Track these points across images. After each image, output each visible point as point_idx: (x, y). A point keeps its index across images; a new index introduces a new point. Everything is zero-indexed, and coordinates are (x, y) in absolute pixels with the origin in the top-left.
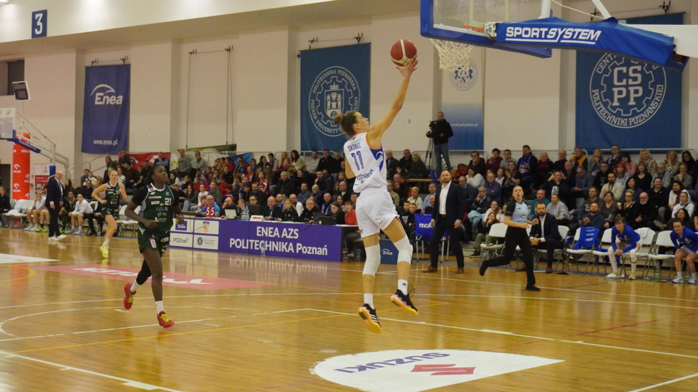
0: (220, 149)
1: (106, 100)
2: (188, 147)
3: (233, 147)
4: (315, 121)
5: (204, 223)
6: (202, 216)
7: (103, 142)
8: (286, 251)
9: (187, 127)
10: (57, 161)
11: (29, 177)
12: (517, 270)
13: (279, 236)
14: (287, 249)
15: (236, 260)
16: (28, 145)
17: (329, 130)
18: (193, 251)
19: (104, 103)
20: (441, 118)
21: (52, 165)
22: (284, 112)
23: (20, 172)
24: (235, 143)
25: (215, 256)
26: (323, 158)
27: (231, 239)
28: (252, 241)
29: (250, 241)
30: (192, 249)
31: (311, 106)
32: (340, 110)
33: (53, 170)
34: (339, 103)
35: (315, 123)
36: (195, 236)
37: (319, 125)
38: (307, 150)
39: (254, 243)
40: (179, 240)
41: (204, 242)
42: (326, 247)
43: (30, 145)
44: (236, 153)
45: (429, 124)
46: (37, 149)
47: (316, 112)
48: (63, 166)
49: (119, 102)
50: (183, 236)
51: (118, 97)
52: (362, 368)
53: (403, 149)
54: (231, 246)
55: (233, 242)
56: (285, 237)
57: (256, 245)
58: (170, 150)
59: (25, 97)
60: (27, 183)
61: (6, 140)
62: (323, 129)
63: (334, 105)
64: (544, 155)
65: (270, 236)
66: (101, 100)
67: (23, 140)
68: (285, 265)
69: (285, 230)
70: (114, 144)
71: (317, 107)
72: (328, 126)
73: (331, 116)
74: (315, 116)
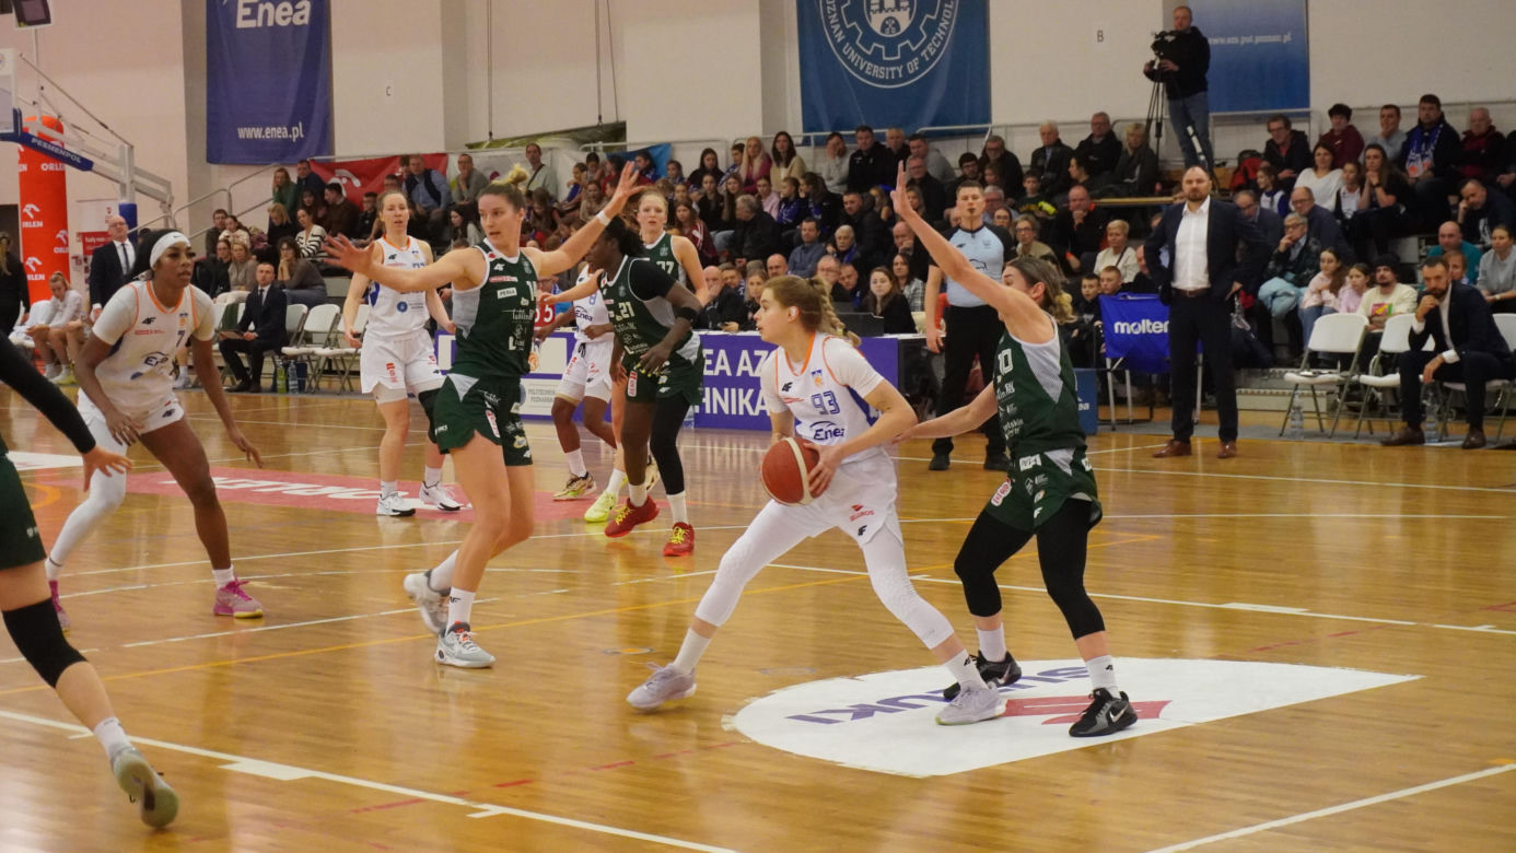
0: (579, 136)
1: (266, 13)
2: (494, 137)
3: (618, 131)
4: (839, 46)
7: (263, 133)
8: (751, 412)
9: (490, 80)
10: (137, 190)
11: (66, 238)
12: (1387, 443)
13: (729, 373)
14: (754, 408)
16: (56, 150)
17: (878, 71)
19: (260, 24)
20: (1185, 23)
21: (125, 201)
22: (752, 24)
23: (40, 224)
24: (621, 119)
26: (859, 153)
31: (825, 6)
32: (907, 13)
35: (840, 52)
37: (851, 58)
38: (820, 130)
41: (528, 397)
43: (63, 147)
44: (625, 147)
45: (1152, 40)
46: (82, 159)
47: (841, 21)
48: (158, 203)
49: (302, 18)
51: (298, 6)
52: (863, 712)
53: (1088, 116)
56: (745, 373)
58: (446, 148)
59: (42, 16)
60: (59, 254)
62: (861, 68)
64: (1477, 115)
66: (253, 16)
67: (42, 137)
68: (751, 450)
69: (745, 354)
70: (295, 137)
71: (843, 7)
72: (876, 58)
73: (883, 30)
74: (838, 31)
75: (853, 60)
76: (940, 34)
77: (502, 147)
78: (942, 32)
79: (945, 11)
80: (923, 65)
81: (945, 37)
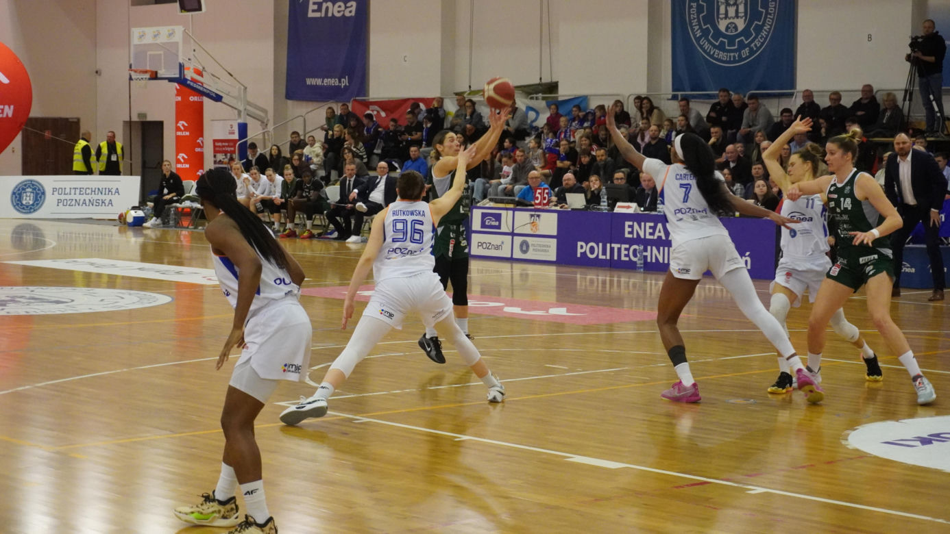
0: (529, 90)
1: (327, 8)
2: (472, 89)
3: (552, 87)
4: (698, 40)
5: (532, 216)
6: (527, 205)
7: (323, 82)
9: (471, 54)
10: (248, 115)
11: (202, 142)
13: (664, 238)
15: (588, 277)
16: (199, 88)
17: (722, 55)
18: (512, 263)
19: (323, 15)
20: (930, 30)
21: (241, 121)
22: (643, 26)
23: (188, 133)
24: (554, 80)
25: (552, 271)
26: (718, 104)
27: (580, 244)
28: (616, 246)
29: (613, 245)
30: (511, 260)
31: (690, 14)
32: (743, 20)
33: (243, 129)
34: (741, 8)
35: (698, 43)
36: (515, 238)
37: (706, 47)
38: (685, 91)
39: (619, 250)
40: (489, 246)
41: (531, 248)
42: (749, 256)
43: (202, 86)
44: (557, 97)
45: (909, 41)
46: (216, 94)
47: (699, 24)
48: (260, 123)
49: (350, 12)
50: (495, 239)
51: (349, 5)
52: (925, 441)
53: (860, 87)
54: (579, 255)
55: (582, 248)
57: (624, 252)
58: (441, 94)
60: (198, 152)
61: (167, 81)
62: (712, 53)
63: (732, 11)
65: (648, 237)
66: (319, 10)
67: (194, 81)
70: (343, 85)
71: (701, 15)
72: (721, 47)
73: (727, 30)
74: (697, 30)
75: (706, 48)
76: (764, 33)
77: (477, 96)
78: (765, 32)
79: (768, 19)
80: (752, 52)
81: (767, 36)
